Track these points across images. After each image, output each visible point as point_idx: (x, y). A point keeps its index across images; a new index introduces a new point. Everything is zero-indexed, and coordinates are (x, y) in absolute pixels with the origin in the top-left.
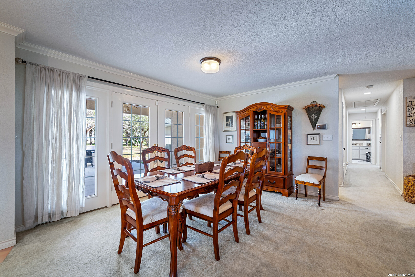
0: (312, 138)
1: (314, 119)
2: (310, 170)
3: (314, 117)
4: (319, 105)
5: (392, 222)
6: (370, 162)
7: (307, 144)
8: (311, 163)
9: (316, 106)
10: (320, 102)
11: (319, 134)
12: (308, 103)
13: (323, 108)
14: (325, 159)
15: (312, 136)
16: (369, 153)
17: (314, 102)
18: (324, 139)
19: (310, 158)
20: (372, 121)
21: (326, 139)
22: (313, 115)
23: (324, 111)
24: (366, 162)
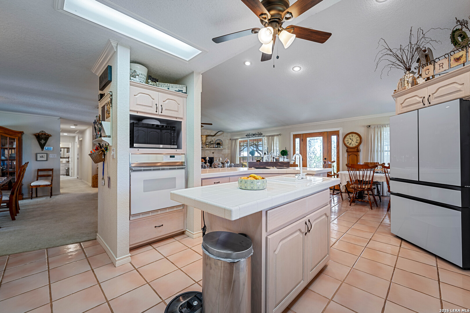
0: (41, 156)
1: (43, 143)
2: (39, 178)
3: (43, 142)
4: (47, 135)
5: (88, 194)
6: (69, 175)
7: (37, 160)
8: (40, 173)
9: (45, 134)
10: (47, 132)
11: (47, 154)
12: (38, 131)
13: (50, 136)
14: (52, 170)
15: (41, 155)
16: (69, 169)
17: (43, 131)
18: (50, 157)
19: (39, 170)
20: (71, 143)
21: (52, 157)
22: (43, 140)
23: (50, 138)
24: (65, 176)
